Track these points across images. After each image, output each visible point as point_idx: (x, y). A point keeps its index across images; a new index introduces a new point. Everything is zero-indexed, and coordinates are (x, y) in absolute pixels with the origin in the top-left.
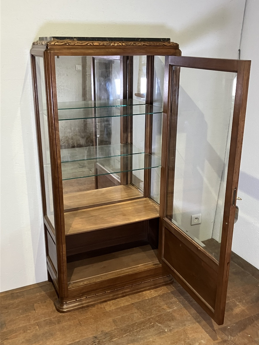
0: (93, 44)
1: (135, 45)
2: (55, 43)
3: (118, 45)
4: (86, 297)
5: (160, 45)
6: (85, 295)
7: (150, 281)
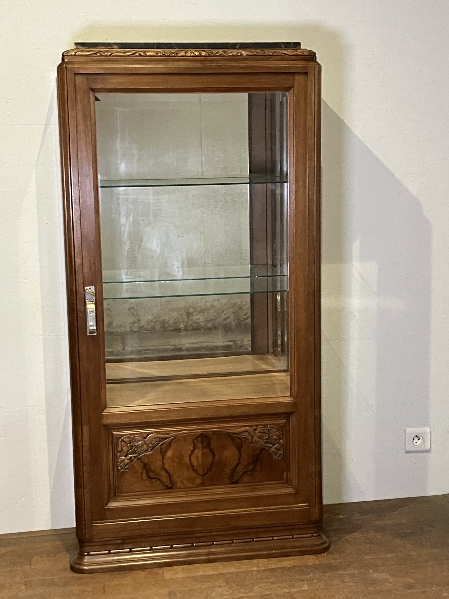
0: (145, 54)
1: (224, 54)
2: (76, 53)
3: (192, 54)
4: (130, 549)
5: (275, 54)
6: (128, 543)
7: (271, 538)
